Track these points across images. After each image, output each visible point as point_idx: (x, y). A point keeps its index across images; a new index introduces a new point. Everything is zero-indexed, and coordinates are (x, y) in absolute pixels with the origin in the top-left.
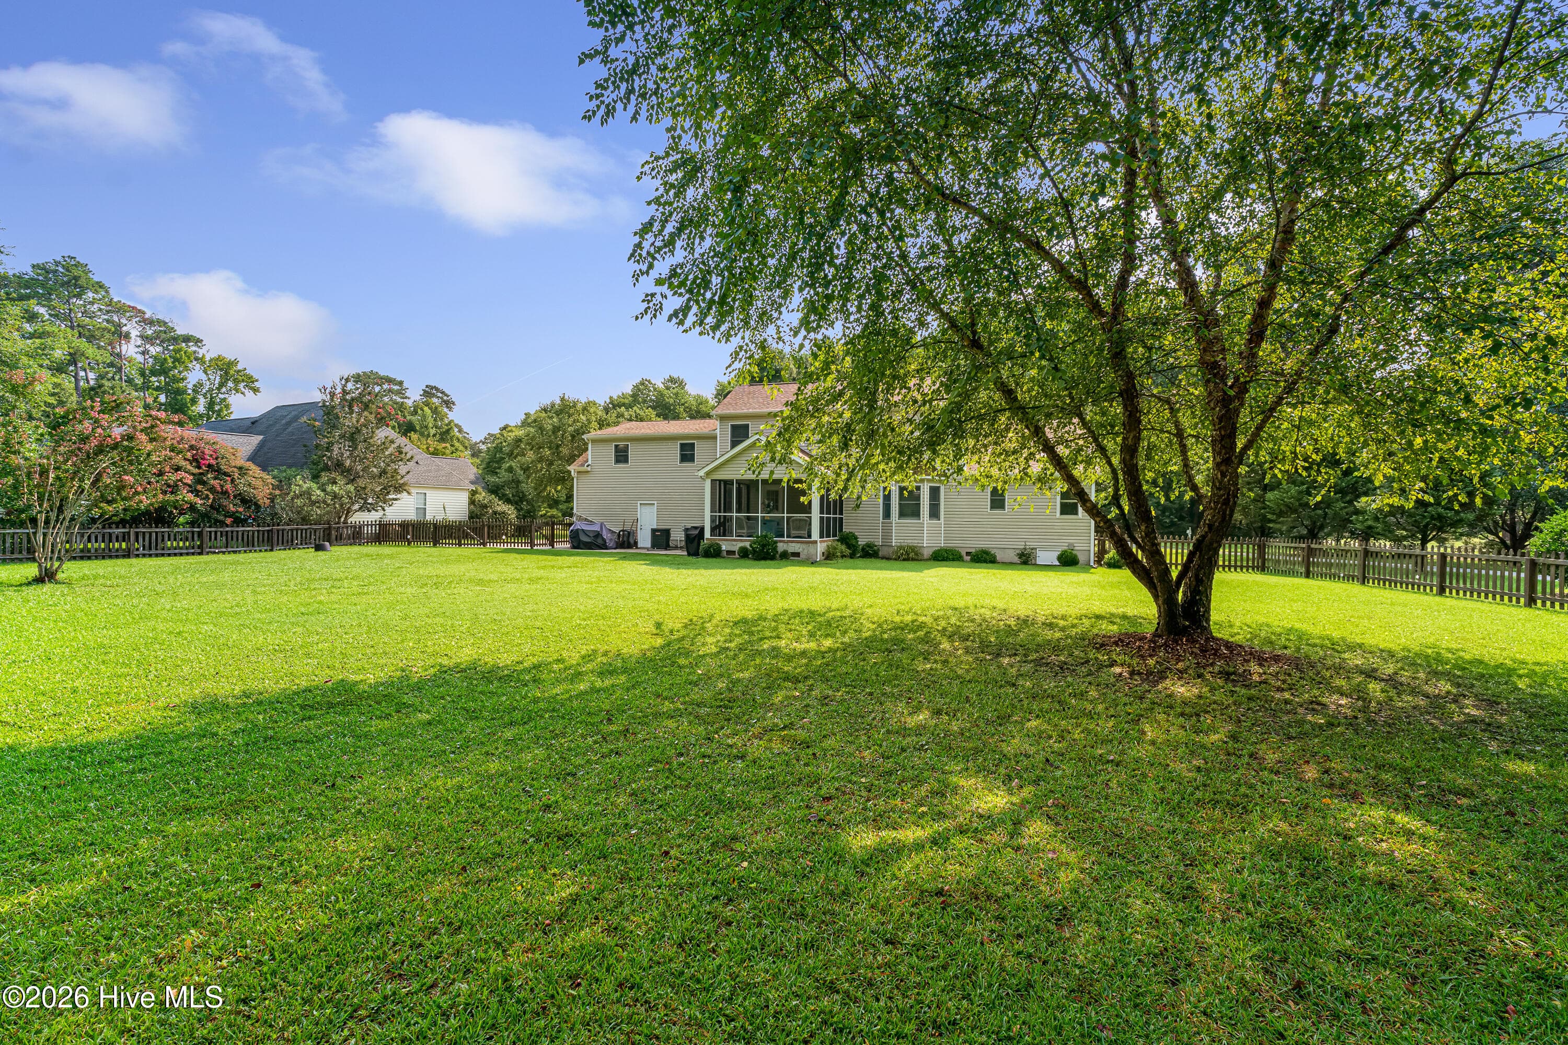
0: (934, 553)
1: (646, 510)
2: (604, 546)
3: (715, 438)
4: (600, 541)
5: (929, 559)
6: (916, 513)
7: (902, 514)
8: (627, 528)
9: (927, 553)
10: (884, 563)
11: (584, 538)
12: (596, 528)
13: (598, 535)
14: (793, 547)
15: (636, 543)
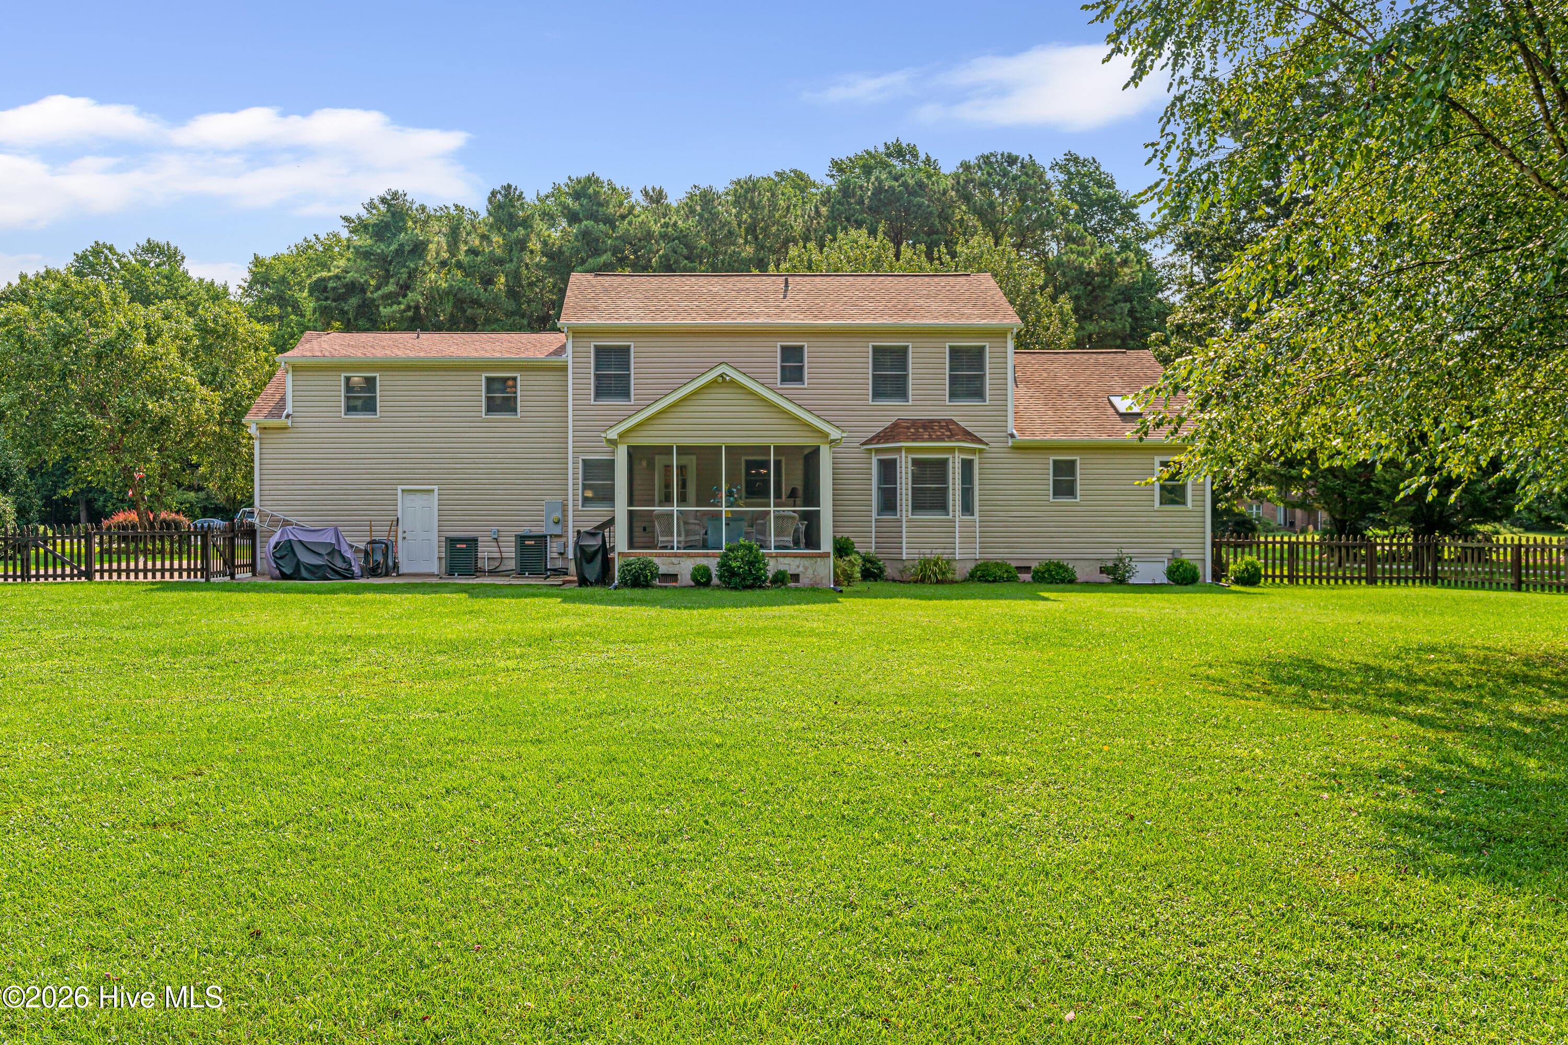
0: (977, 568)
1: (418, 501)
2: (346, 574)
3: (564, 369)
4: (339, 563)
5: (965, 580)
6: (941, 505)
7: (918, 506)
8: (379, 536)
9: (962, 569)
10: (895, 588)
11: (306, 558)
12: (329, 538)
13: (334, 551)
14: (790, 565)
15: (396, 566)
